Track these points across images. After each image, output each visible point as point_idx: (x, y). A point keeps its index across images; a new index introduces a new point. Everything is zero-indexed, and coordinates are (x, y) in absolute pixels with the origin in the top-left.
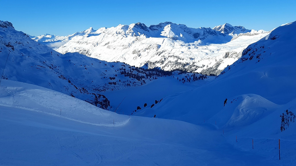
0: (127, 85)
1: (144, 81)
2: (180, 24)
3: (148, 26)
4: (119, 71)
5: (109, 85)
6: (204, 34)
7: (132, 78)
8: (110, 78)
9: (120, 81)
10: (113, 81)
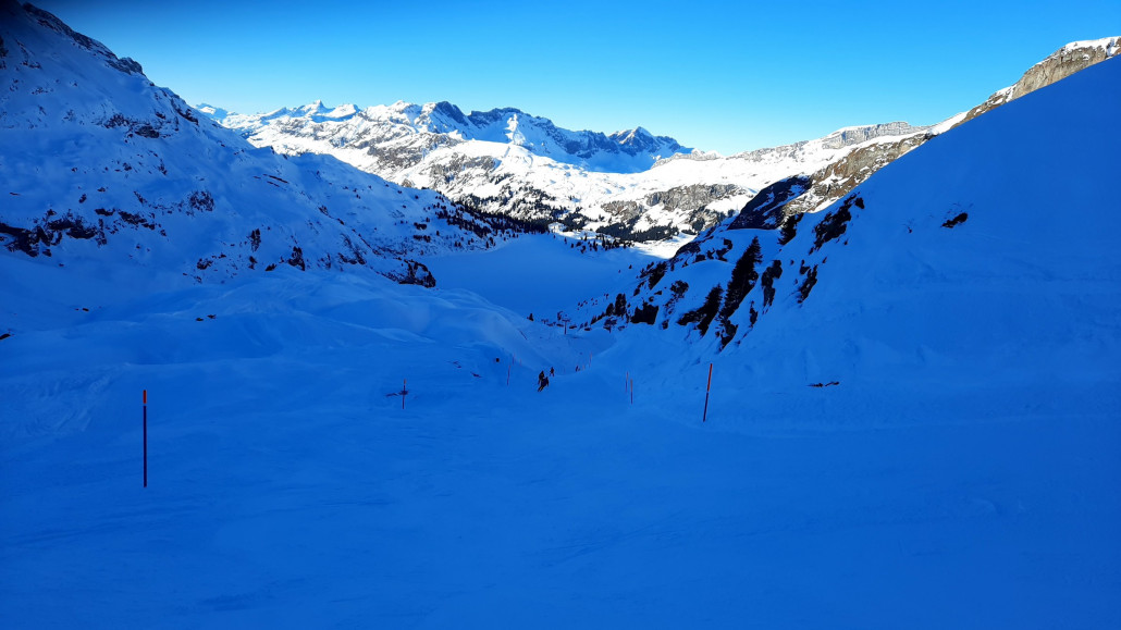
0: (456, 245)
1: (491, 239)
2: (538, 118)
3: (467, 112)
4: (432, 211)
5: (415, 241)
6: (590, 146)
7: (464, 230)
8: (416, 224)
9: (438, 233)
10: (421, 232)
